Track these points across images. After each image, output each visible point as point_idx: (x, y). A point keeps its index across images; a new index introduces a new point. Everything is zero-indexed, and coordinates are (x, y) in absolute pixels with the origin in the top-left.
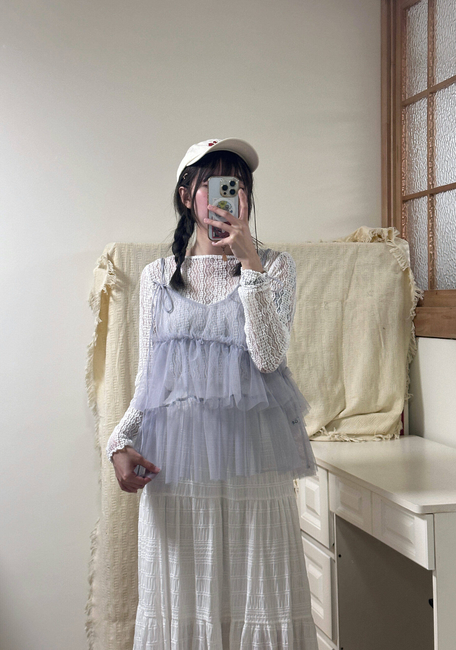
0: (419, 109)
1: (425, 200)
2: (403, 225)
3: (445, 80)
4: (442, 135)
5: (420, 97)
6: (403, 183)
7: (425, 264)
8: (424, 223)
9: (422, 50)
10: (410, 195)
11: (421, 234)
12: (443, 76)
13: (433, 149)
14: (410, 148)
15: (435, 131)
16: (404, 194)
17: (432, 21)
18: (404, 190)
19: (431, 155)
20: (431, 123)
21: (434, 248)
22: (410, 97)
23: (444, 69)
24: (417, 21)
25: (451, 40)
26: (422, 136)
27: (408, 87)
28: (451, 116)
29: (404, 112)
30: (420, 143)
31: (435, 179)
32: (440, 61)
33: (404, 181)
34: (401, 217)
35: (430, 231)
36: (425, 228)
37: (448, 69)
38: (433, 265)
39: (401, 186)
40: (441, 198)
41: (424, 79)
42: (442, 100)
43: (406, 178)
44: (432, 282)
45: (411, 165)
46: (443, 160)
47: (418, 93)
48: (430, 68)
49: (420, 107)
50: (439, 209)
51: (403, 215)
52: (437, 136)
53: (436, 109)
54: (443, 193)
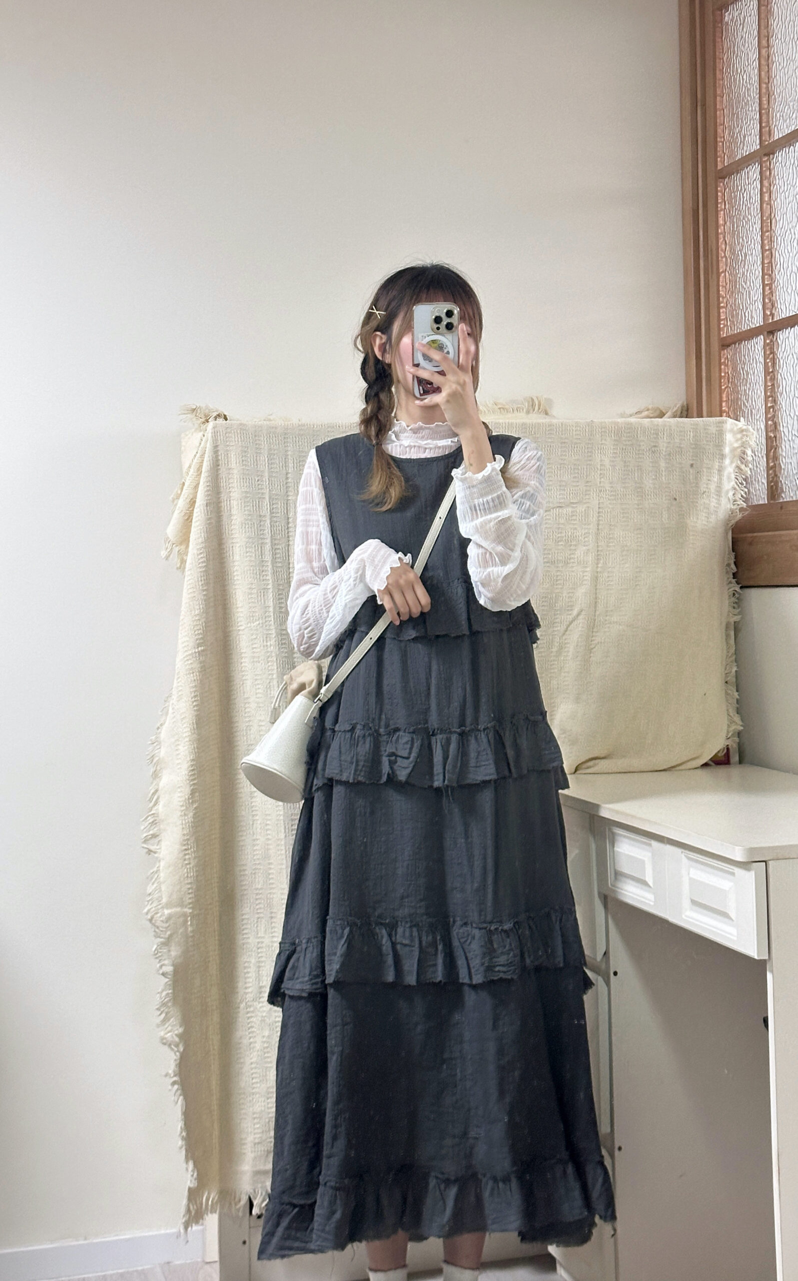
0: (747, 183)
1: (759, 342)
2: (723, 387)
3: (789, 132)
4: (786, 228)
5: (747, 160)
6: (722, 314)
7: (763, 457)
8: (759, 383)
9: (750, 81)
10: (735, 335)
11: (754, 403)
12: (785, 126)
13: (771, 253)
14: (733, 252)
15: (773, 221)
16: (723, 334)
17: (765, 31)
18: (724, 326)
19: (768, 263)
20: (767, 208)
21: (776, 427)
22: (732, 161)
23: (787, 113)
24: (741, 30)
25: (797, 63)
26: (753, 230)
27: (728, 144)
29: (722, 187)
30: (749, 243)
31: (776, 305)
32: (780, 98)
33: (724, 310)
34: (720, 374)
35: (769, 397)
36: (761, 393)
37: (793, 113)
38: (776, 458)
39: (719, 320)
40: (785, 338)
41: (753, 131)
42: (784, 168)
43: (727, 305)
44: (774, 487)
45: (734, 282)
46: (788, 272)
47: (744, 155)
48: (763, 111)
49: (748, 178)
50: (784, 358)
51: (723, 370)
52: (778, 230)
53: (775, 182)
54: (789, 328)
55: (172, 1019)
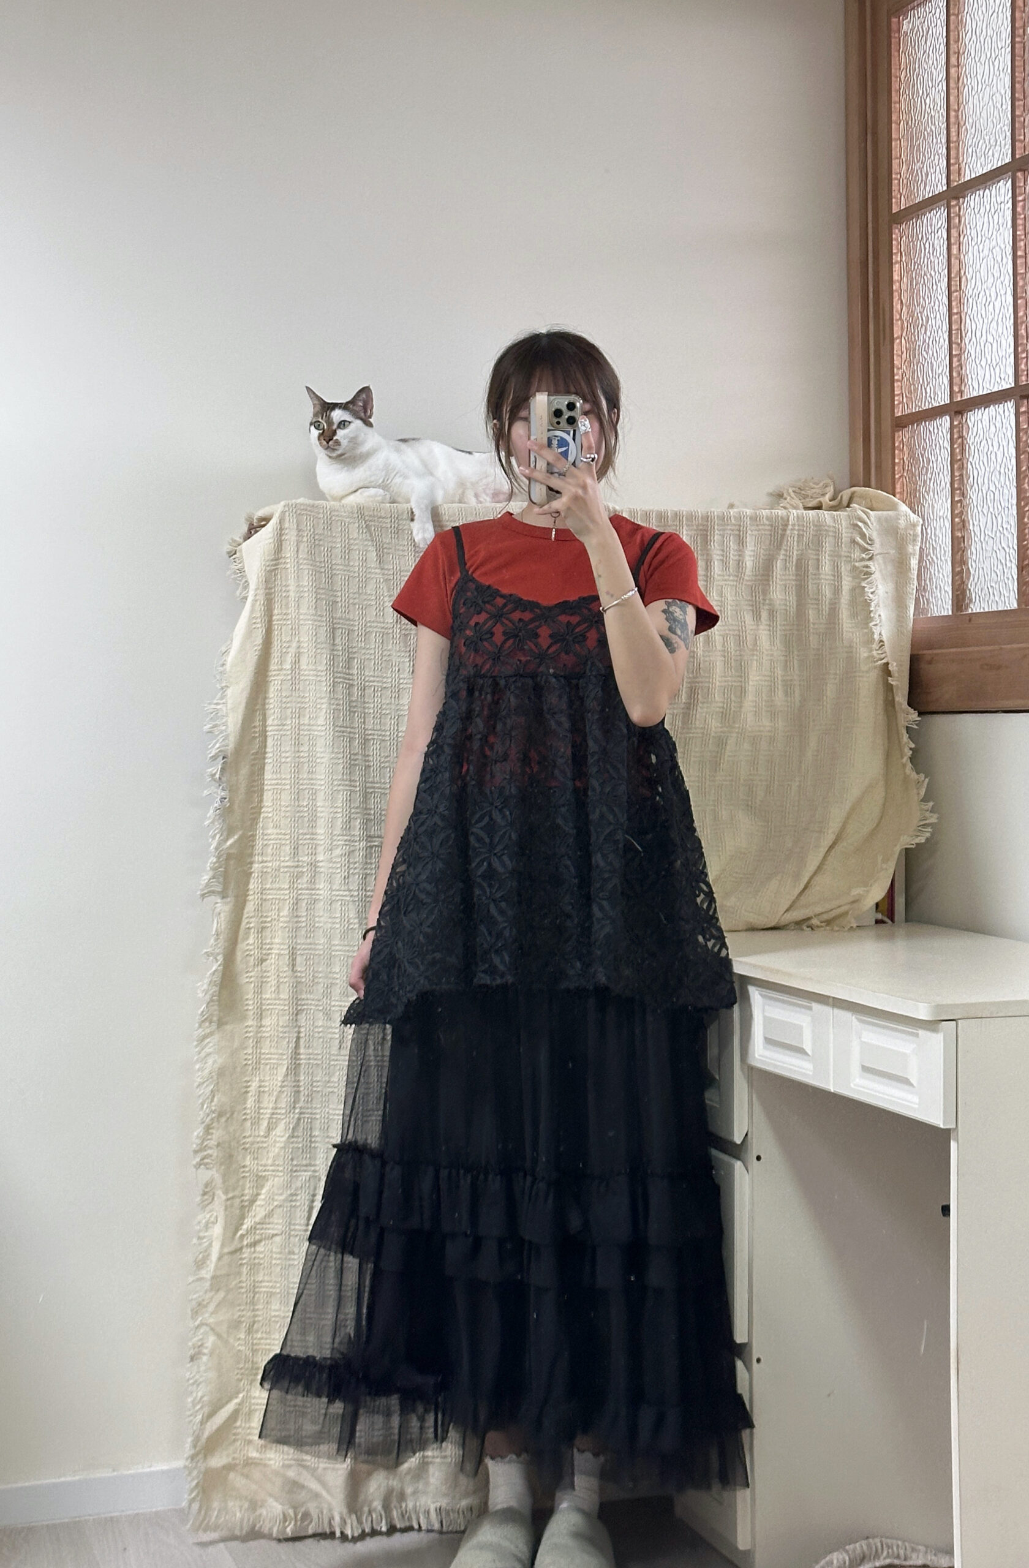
0: (930, 231)
1: (944, 423)
2: (897, 476)
3: (984, 172)
4: (980, 289)
5: (930, 203)
6: (896, 389)
7: (946, 560)
8: (943, 473)
9: (934, 106)
10: (912, 414)
11: (936, 496)
12: (978, 165)
13: (961, 317)
14: (911, 314)
15: (964, 279)
16: (898, 412)
17: (956, 46)
18: (899, 404)
19: (955, 330)
20: (955, 263)
21: (964, 527)
22: (910, 203)
23: (982, 149)
24: (923, 43)
25: (995, 88)
26: (937, 289)
27: (905, 183)
28: (997, 248)
29: (897, 235)
30: (932, 304)
31: (966, 380)
32: (973, 133)
33: (899, 383)
34: (894, 460)
35: (956, 489)
36: (945, 483)
37: (989, 150)
38: (963, 562)
39: (893, 395)
40: (978, 419)
41: (938, 168)
42: (978, 216)
43: (903, 378)
44: (961, 597)
45: (912, 351)
46: (981, 341)
47: (927, 197)
48: (951, 145)
49: (931, 226)
50: (975, 444)
51: (896, 457)
52: (969, 288)
53: (965, 233)
54: (983, 408)
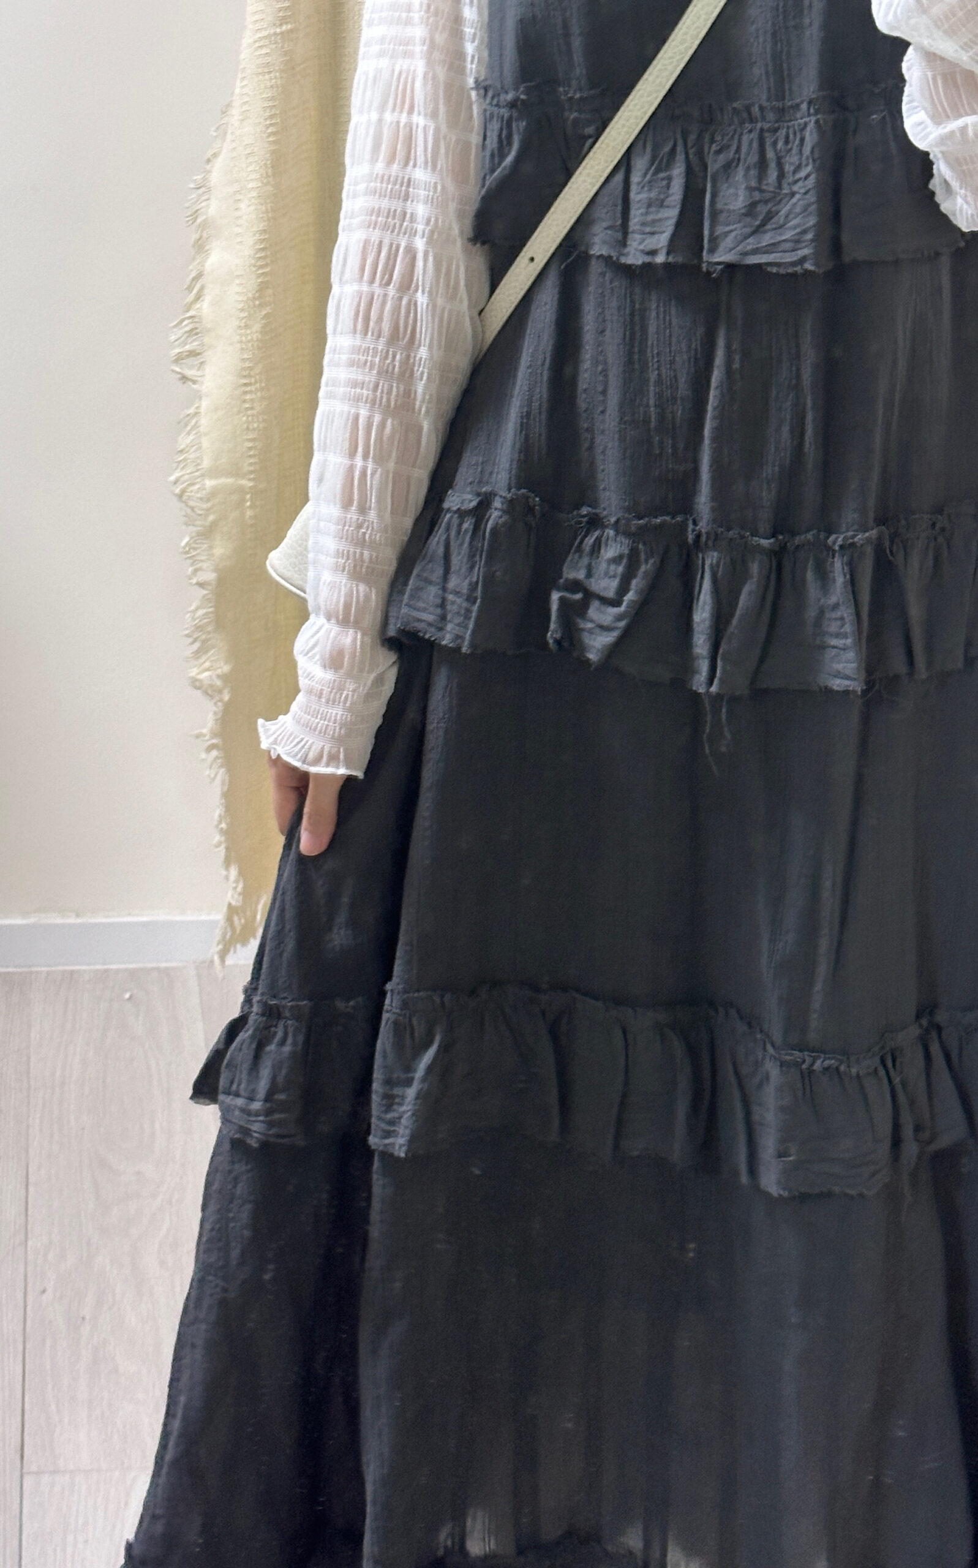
55: (212, 652)
